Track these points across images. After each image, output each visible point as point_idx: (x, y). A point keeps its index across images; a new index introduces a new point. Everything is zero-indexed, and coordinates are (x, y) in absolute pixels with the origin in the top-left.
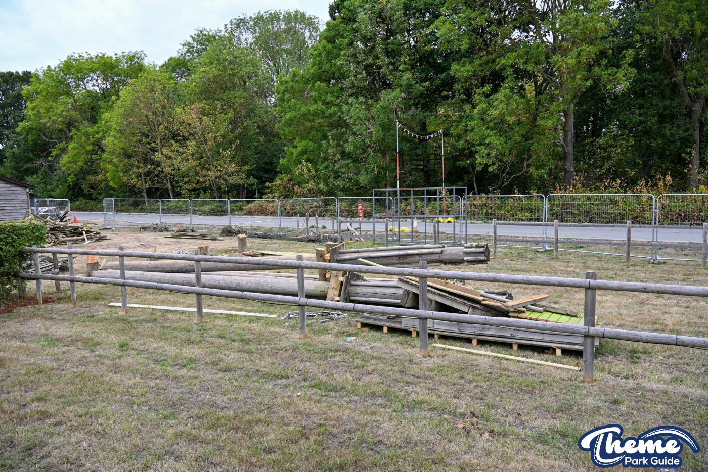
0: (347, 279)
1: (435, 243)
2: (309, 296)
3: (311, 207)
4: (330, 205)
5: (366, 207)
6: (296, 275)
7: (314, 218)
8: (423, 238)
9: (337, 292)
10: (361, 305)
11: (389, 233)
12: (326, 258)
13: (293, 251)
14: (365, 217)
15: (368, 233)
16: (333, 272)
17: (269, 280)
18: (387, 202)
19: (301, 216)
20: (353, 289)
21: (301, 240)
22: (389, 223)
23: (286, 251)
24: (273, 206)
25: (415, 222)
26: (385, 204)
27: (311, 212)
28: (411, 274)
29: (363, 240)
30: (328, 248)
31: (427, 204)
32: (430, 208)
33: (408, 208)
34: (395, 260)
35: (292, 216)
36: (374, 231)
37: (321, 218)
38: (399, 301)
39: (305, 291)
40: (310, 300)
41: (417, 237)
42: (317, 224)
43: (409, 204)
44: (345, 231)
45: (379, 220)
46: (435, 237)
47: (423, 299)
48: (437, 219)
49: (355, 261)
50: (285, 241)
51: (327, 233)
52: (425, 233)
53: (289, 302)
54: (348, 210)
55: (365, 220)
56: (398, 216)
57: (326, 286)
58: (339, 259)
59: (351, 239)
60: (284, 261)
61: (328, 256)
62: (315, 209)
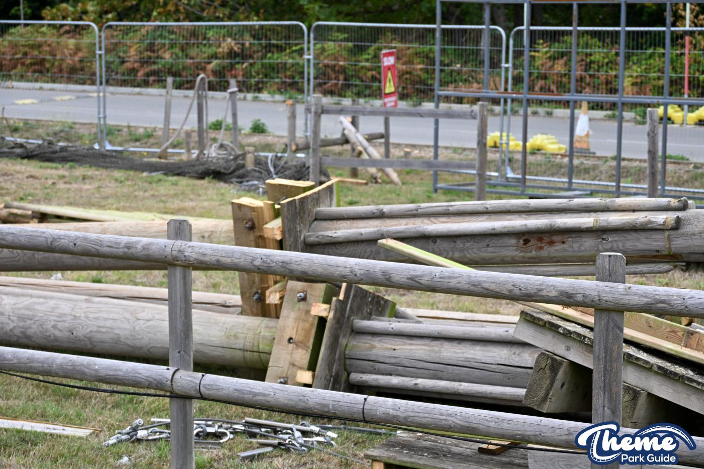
0: (341, 308)
1: (652, 193)
2: (204, 366)
3: (215, 56)
4: (281, 49)
5: (410, 62)
6: (164, 292)
7: (226, 94)
8: (610, 178)
9: (303, 356)
10: (390, 401)
11: (490, 156)
12: (267, 234)
13: (149, 210)
14: (403, 97)
15: (416, 152)
16: (292, 284)
17: (65, 308)
18: (485, 45)
19: (179, 86)
20: (361, 346)
21: (177, 170)
22: (491, 121)
23: (124, 209)
24: (78, 49)
25: (583, 121)
26: (477, 52)
27: (215, 73)
28: (567, 299)
29: (394, 176)
30: (277, 201)
31: (628, 57)
32: (636, 70)
33: (559, 67)
34: (510, 249)
35: (146, 84)
36: (436, 147)
37: (250, 96)
38: (522, 392)
39: (194, 348)
40: (210, 378)
41: (587, 171)
42: (234, 115)
43: (562, 55)
44: (334, 143)
45: (456, 107)
46: (653, 174)
47: (608, 388)
48: (661, 110)
49: (369, 249)
50: (119, 174)
51: (268, 147)
52: (618, 158)
53: (136, 384)
54: (343, 70)
55: (403, 105)
56: (524, 95)
57: (265, 333)
58: (312, 239)
59: (354, 173)
60: (125, 239)
61: (274, 227)
62: (227, 61)
